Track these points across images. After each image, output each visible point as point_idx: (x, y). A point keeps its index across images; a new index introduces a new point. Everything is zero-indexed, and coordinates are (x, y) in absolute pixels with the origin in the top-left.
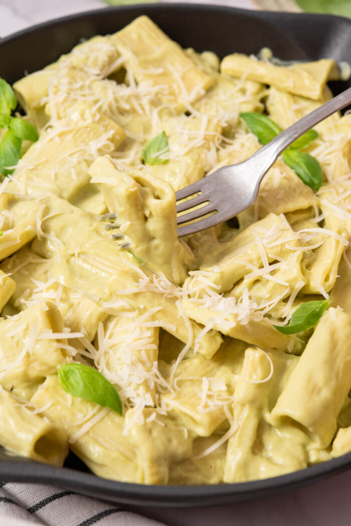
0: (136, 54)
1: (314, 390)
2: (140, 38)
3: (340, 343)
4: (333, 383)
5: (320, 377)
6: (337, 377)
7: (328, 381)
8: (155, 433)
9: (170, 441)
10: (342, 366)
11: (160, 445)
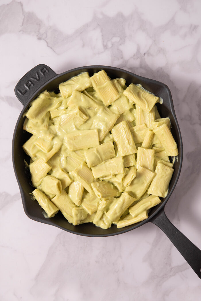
0: (96, 85)
1: (116, 213)
2: (100, 78)
3: (125, 203)
4: (121, 212)
5: (118, 211)
6: (122, 211)
7: (119, 212)
8: (78, 215)
9: (81, 216)
10: (124, 208)
11: (79, 218)
